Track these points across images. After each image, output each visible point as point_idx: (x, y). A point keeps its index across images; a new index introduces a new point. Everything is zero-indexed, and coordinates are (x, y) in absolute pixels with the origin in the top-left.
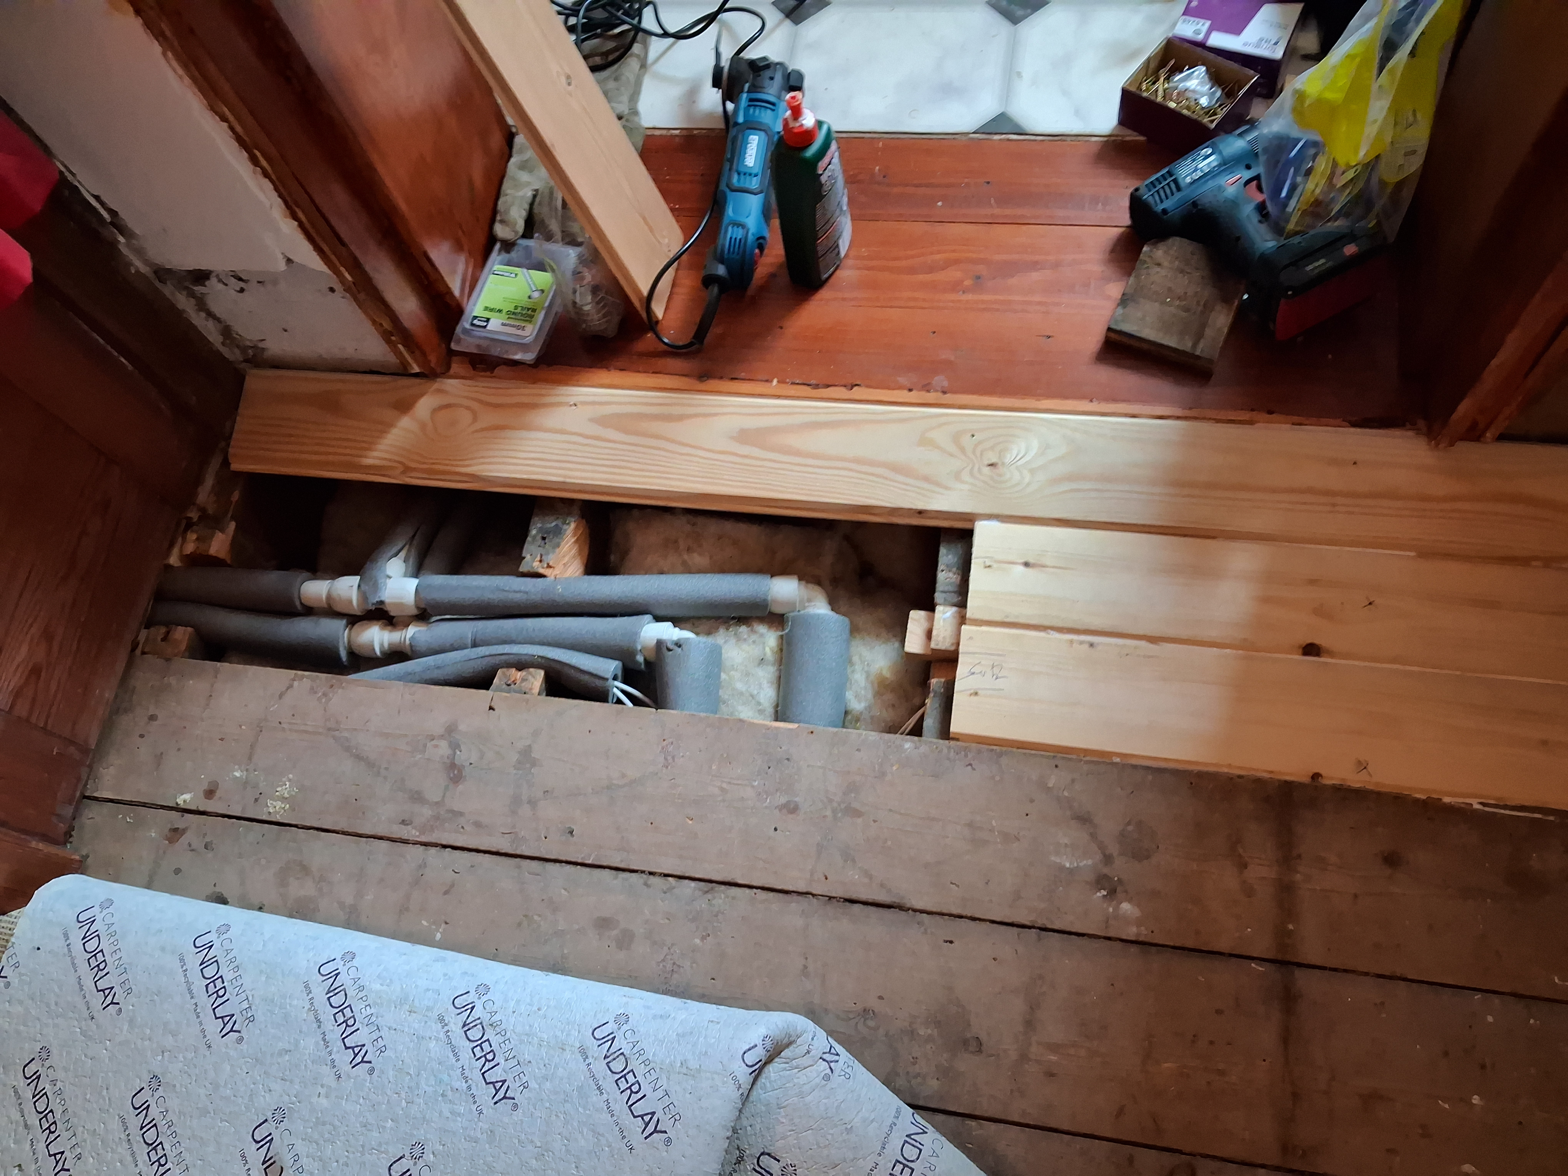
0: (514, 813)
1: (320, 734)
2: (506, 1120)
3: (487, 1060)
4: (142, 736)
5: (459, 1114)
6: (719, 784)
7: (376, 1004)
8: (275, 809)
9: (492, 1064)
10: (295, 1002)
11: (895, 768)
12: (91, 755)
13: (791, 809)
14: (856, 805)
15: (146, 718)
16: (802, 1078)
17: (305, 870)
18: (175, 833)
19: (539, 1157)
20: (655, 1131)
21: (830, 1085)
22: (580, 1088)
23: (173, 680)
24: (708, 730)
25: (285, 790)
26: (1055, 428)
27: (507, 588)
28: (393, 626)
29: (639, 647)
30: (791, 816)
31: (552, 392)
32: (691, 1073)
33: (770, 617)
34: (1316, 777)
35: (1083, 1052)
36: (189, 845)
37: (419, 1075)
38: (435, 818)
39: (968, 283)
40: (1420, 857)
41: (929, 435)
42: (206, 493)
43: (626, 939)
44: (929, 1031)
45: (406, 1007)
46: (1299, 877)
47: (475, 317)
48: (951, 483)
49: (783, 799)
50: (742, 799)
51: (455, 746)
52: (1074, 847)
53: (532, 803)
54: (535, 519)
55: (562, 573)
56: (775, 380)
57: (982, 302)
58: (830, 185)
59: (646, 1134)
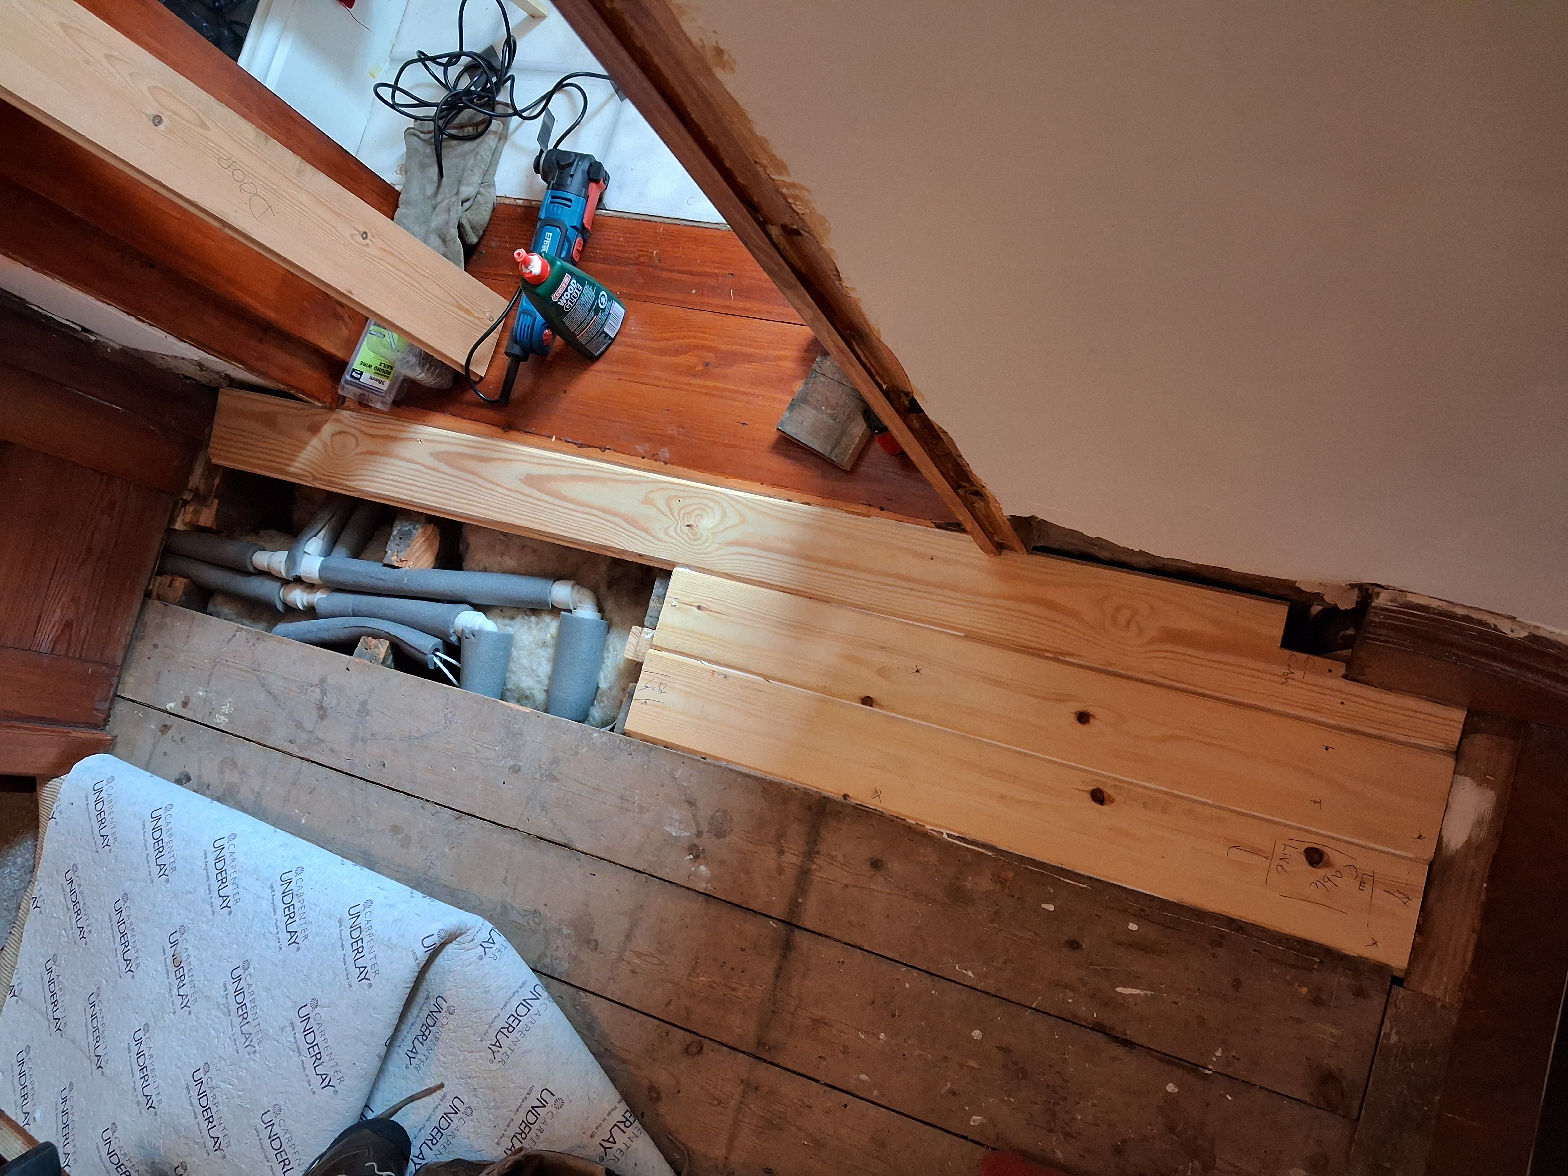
0: (353, 745)
1: (248, 672)
2: (292, 956)
3: (290, 917)
4: (149, 658)
5: (270, 948)
6: (474, 745)
7: (240, 871)
8: (220, 720)
9: (293, 920)
10: (198, 863)
11: (584, 750)
12: (119, 668)
13: (515, 770)
14: (555, 773)
15: (152, 646)
16: (466, 955)
17: (235, 764)
18: (165, 728)
19: (305, 981)
20: (364, 978)
21: (482, 962)
22: (333, 944)
23: (168, 621)
24: (474, 706)
25: (226, 709)
26: (733, 503)
27: (373, 576)
28: (308, 590)
29: (452, 631)
30: (515, 775)
31: (407, 429)
32: (391, 946)
33: (555, 610)
34: (845, 796)
35: (655, 961)
36: (172, 737)
37: (253, 920)
38: (309, 741)
39: (699, 368)
40: (895, 866)
41: (651, 496)
42: (196, 479)
43: (406, 842)
44: (569, 931)
45: (255, 876)
46: (814, 867)
47: (354, 370)
48: (662, 536)
49: (512, 763)
50: (487, 759)
51: (324, 693)
52: (681, 822)
53: (364, 741)
54: (397, 522)
55: (414, 565)
56: (554, 437)
57: (705, 387)
58: (572, 303)
59: (359, 979)
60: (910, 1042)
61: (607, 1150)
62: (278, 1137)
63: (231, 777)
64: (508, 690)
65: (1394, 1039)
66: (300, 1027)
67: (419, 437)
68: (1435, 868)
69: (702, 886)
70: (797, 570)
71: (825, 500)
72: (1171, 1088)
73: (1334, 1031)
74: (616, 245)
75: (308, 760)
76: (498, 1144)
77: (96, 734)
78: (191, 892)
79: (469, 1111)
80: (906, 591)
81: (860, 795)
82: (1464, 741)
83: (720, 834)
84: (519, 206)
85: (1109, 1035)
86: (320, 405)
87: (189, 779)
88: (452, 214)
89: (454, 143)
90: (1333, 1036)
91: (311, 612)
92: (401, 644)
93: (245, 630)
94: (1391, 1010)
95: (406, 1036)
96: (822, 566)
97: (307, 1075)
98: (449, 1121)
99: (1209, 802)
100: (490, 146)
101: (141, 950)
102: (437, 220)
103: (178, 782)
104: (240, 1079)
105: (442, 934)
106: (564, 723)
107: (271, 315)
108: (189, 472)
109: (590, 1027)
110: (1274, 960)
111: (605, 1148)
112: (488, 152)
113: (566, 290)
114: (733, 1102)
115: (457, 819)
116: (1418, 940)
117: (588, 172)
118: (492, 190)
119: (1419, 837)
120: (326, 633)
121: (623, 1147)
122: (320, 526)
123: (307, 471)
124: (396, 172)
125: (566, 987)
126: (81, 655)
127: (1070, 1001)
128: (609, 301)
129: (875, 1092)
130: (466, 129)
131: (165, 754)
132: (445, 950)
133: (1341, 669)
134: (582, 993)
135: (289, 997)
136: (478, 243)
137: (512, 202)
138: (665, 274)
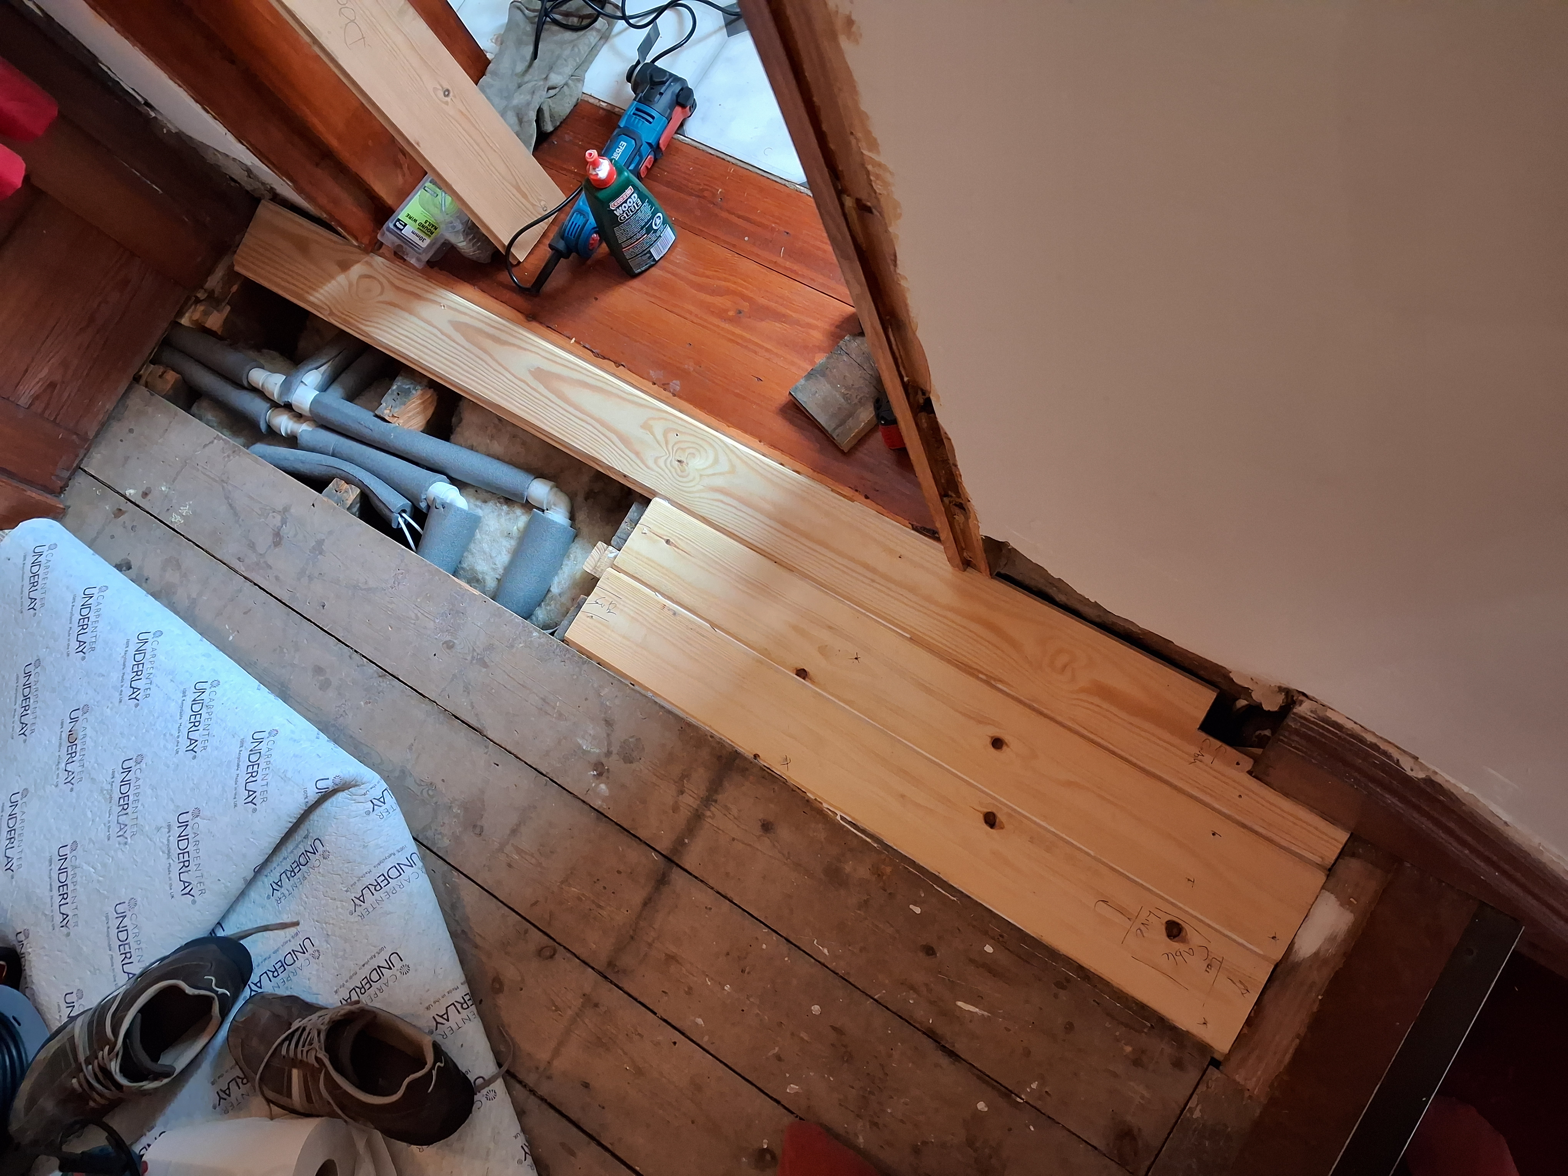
0: (299, 579)
1: (216, 481)
2: (187, 762)
3: (194, 725)
4: (121, 441)
5: (167, 749)
6: (416, 612)
7: (157, 668)
8: (176, 520)
9: (196, 728)
10: (118, 649)
11: (521, 645)
12: (89, 442)
13: (449, 646)
14: (487, 659)
15: (127, 430)
16: (354, 807)
17: (178, 566)
18: (119, 512)
19: (192, 790)
20: (251, 802)
21: (368, 817)
22: (230, 762)
23: (150, 410)
24: (426, 574)
25: (185, 510)
26: (728, 451)
27: (362, 423)
28: (295, 419)
29: (423, 497)
30: (447, 650)
31: (435, 291)
32: (285, 779)
33: (528, 506)
34: (756, 756)
35: (533, 861)
36: (124, 522)
37: (158, 718)
38: (258, 564)
39: (731, 313)
40: (784, 833)
41: (651, 422)
42: (214, 281)
43: (325, 685)
44: (459, 811)
45: (171, 677)
46: (708, 813)
47: (399, 220)
48: (651, 463)
49: (448, 638)
50: (425, 628)
51: (284, 522)
52: (594, 738)
53: (310, 578)
54: (399, 378)
55: (405, 423)
56: (574, 339)
57: (733, 333)
58: (628, 216)
59: (246, 801)
60: (752, 1000)
61: (439, 1025)
62: (127, 930)
63: (172, 577)
64: (463, 569)
65: (1197, 1114)
66: (176, 831)
67: (443, 302)
68: (1278, 969)
69: (597, 803)
70: (769, 532)
71: (815, 473)
72: (981, 1106)
73: (1145, 1093)
74: (685, 173)
75: (251, 581)
76: (336, 992)
77: (50, 499)
78: (103, 675)
79: (317, 954)
80: (867, 581)
81: (771, 759)
82: (1340, 860)
83: (628, 759)
84: (603, 109)
85: (939, 1043)
86: (356, 244)
87: (129, 568)
88: (534, 97)
89: (555, 28)
90: (1143, 1097)
91: (292, 441)
92: (371, 495)
93: (223, 440)
94: (1202, 1088)
95: (275, 868)
96: (795, 535)
97: (170, 879)
98: (295, 959)
99: (1092, 853)
100: (590, 41)
101: (40, 718)
102: (519, 99)
103: (119, 567)
104: (104, 865)
105: (337, 781)
106: (508, 615)
107: (334, 143)
108: (210, 272)
109: (453, 907)
110: (1108, 1014)
111: (437, 1023)
112: (586, 48)
113: (625, 202)
114: (570, 1012)
115: (380, 676)
116: (1245, 1031)
117: (678, 95)
118: (580, 85)
119: (1274, 938)
120: (301, 465)
121: (455, 1027)
122: (324, 361)
123: (326, 305)
124: (491, 40)
125: (441, 862)
126: (56, 418)
127: (911, 1002)
128: (663, 224)
129: (706, 1038)
130: (571, 19)
131: (113, 537)
132: (335, 797)
133: (1248, 764)
134: (455, 873)
135: (172, 800)
136: (552, 133)
137: (596, 102)
138: (724, 215)
